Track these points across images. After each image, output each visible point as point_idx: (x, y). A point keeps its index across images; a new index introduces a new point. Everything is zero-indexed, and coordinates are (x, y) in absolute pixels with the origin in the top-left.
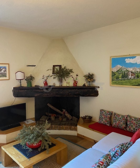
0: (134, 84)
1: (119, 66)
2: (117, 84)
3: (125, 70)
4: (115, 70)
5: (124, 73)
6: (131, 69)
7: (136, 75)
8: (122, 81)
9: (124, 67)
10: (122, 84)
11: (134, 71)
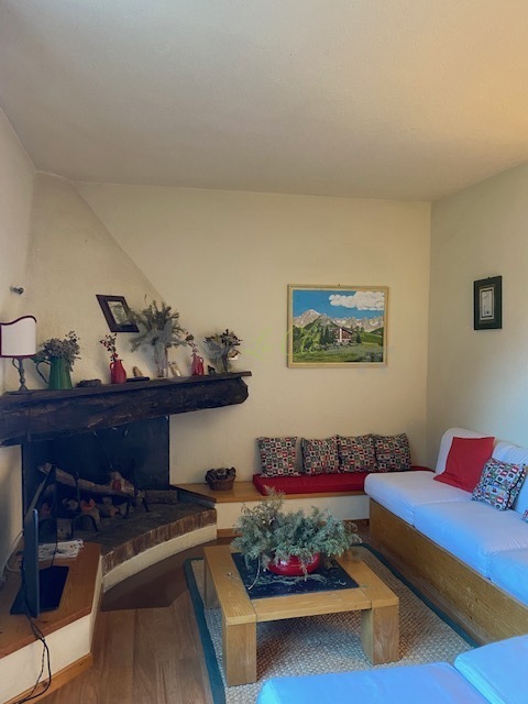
0: (350, 358)
1: (314, 314)
2: (307, 360)
3: (328, 323)
4: (301, 323)
5: (327, 330)
6: (344, 322)
7: (356, 335)
8: (320, 353)
9: (325, 316)
10: (320, 361)
11: (349, 327)
